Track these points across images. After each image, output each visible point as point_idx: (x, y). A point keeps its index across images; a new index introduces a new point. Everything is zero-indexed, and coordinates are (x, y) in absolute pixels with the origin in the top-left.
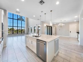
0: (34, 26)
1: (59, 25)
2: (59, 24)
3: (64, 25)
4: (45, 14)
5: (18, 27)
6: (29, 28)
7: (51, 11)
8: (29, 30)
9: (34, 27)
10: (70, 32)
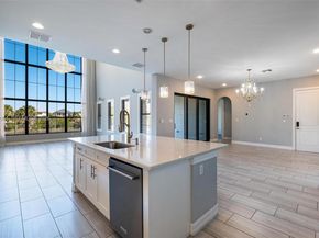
0: (122, 98)
1: (237, 91)
2: (239, 86)
3: (262, 89)
4: (165, 40)
5: (47, 101)
6: (99, 105)
7: (190, 27)
8: (100, 116)
9: (123, 101)
10: (298, 124)
